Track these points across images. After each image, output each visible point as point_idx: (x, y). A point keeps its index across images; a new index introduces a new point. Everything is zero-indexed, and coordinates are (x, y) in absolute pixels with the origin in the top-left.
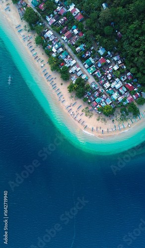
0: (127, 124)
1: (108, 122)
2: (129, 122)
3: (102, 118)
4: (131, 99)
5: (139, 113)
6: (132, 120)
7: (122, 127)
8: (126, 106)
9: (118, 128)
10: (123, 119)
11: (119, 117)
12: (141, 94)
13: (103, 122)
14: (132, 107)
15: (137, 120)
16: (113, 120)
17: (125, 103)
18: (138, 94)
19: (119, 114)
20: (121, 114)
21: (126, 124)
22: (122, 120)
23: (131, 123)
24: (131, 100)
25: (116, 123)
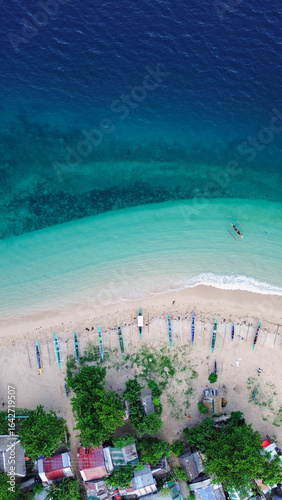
0: (147, 335)
1: (242, 380)
2: (133, 341)
3: (266, 412)
4: (87, 466)
5: (70, 365)
6: (115, 344)
7: (177, 326)
8: (126, 432)
9: (199, 326)
10: (157, 365)
11: (176, 387)
12: (31, 473)
13: (264, 389)
14: (98, 425)
15: (92, 337)
16: (213, 378)
17: (126, 453)
18: (43, 476)
19: (171, 401)
20: (163, 398)
21: (155, 337)
22: (167, 362)
23: (126, 331)
24: (87, 457)
25: (200, 357)
